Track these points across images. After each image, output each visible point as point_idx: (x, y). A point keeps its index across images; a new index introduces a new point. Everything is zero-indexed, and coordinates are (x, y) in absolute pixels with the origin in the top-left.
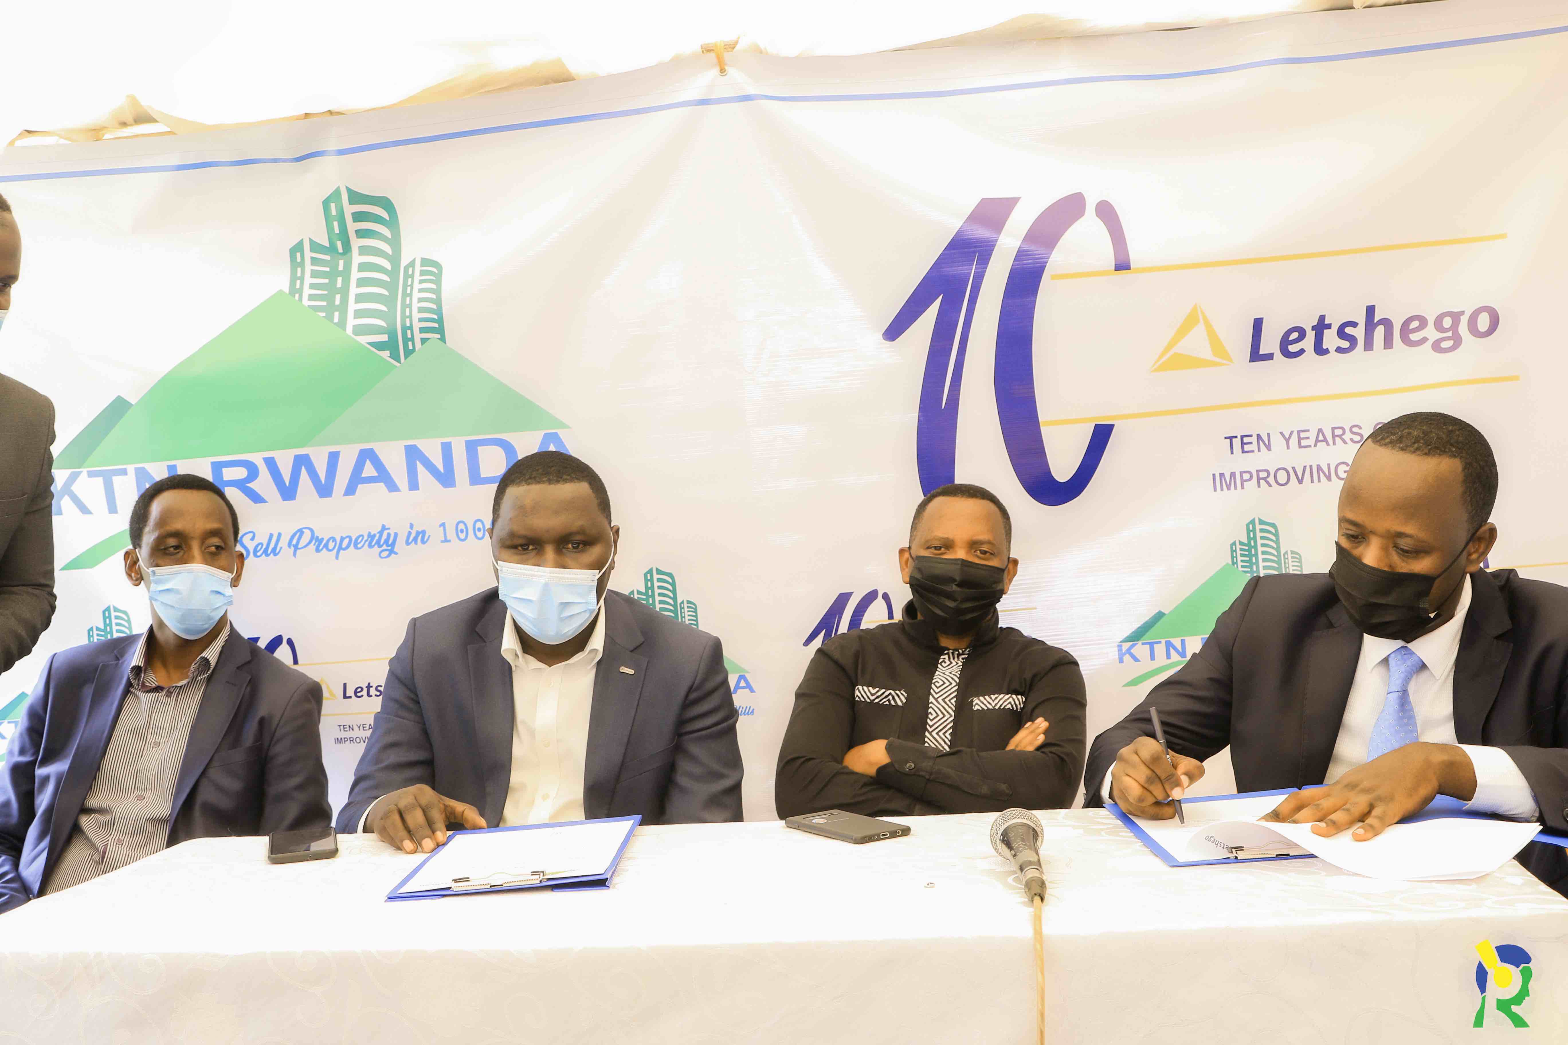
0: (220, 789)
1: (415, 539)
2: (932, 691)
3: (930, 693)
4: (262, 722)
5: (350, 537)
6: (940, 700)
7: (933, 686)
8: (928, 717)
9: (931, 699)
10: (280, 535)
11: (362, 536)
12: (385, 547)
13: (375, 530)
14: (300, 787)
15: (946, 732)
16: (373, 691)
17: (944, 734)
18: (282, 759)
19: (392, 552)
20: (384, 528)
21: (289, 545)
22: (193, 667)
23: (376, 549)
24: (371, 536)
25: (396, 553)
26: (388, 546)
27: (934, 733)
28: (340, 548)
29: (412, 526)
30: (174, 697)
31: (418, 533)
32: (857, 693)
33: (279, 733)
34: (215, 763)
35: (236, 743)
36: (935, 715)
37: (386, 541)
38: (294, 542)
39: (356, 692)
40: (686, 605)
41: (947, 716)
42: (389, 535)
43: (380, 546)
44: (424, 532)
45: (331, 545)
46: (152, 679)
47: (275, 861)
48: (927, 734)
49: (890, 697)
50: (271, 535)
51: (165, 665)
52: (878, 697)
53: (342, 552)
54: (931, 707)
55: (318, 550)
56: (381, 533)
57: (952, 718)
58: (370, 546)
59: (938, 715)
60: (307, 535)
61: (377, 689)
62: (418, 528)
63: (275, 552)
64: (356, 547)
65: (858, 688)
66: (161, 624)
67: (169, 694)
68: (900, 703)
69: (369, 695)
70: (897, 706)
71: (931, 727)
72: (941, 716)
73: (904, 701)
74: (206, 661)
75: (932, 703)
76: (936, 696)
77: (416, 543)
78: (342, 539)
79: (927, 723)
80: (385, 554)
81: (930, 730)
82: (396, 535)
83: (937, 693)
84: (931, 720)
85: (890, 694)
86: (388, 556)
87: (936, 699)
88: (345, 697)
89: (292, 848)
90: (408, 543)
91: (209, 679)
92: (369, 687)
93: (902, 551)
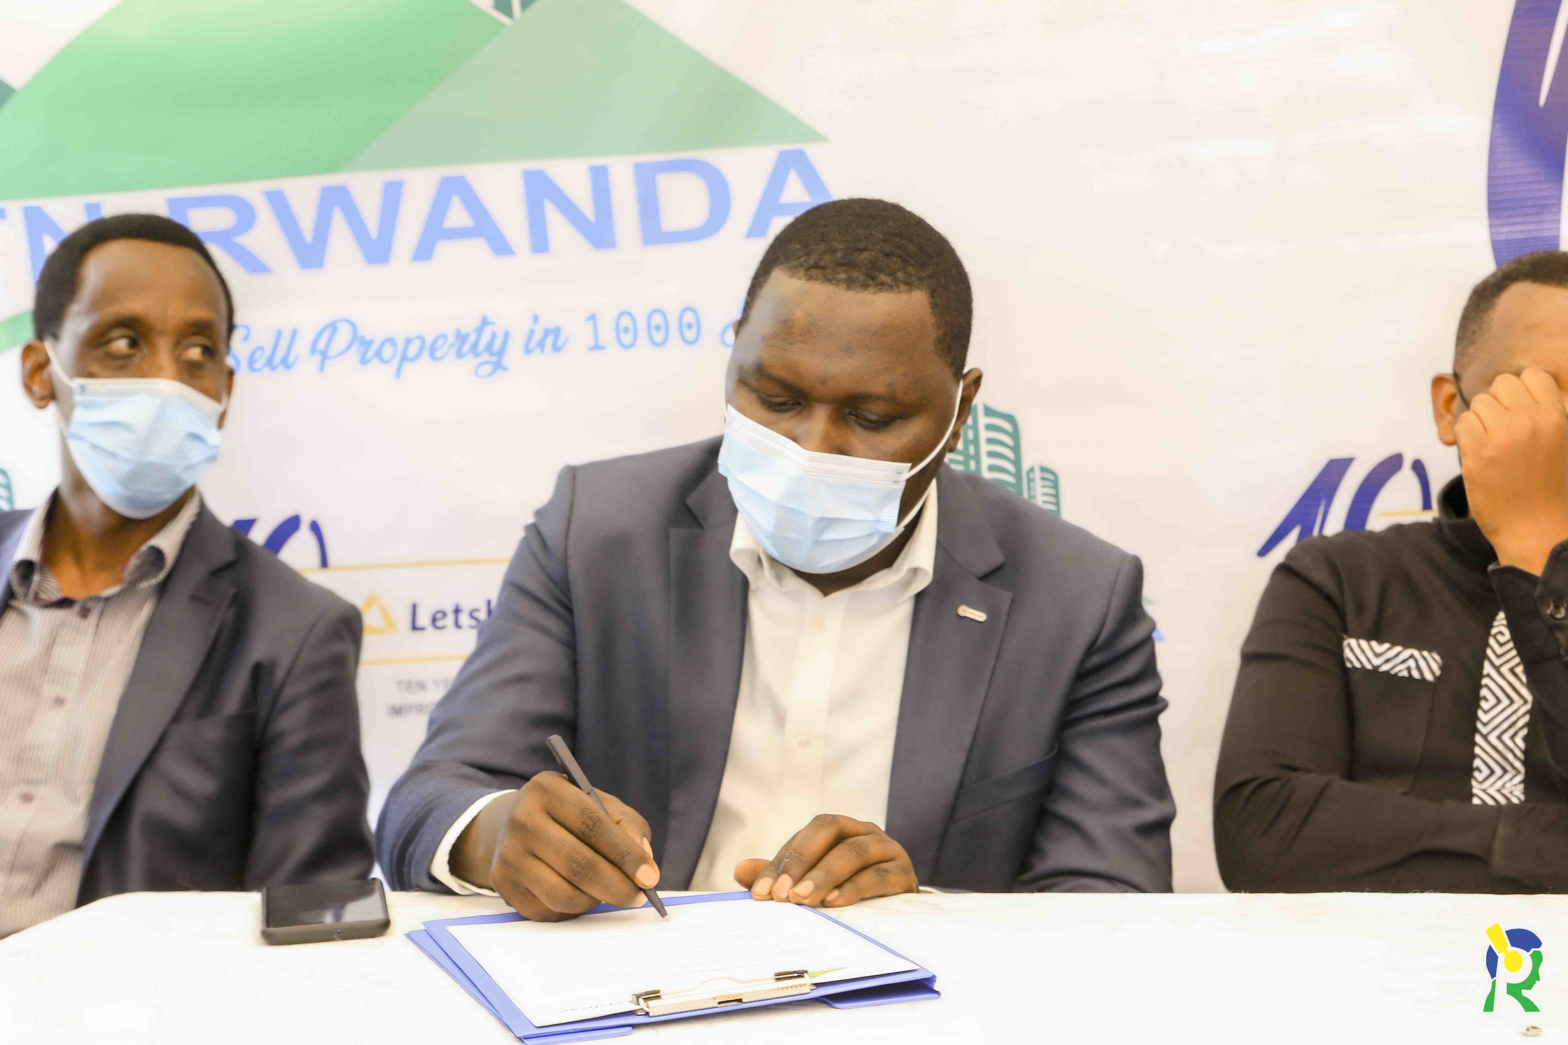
0: (179, 791)
1: (541, 345)
2: (1489, 652)
3: (1485, 657)
4: (259, 671)
5: (422, 339)
6: (1505, 670)
7: (1492, 641)
8: (1478, 706)
9: (1487, 668)
10: (295, 333)
11: (444, 336)
12: (486, 357)
13: (469, 326)
14: (322, 795)
15: (1515, 734)
16: (464, 619)
17: (1512, 738)
18: (292, 740)
19: (498, 366)
20: (485, 322)
21: (313, 350)
22: (134, 562)
23: (470, 361)
24: (462, 337)
25: (505, 369)
26: (492, 354)
27: (1493, 738)
28: (404, 358)
29: (536, 319)
30: (93, 618)
31: (547, 332)
32: (1348, 653)
33: (289, 692)
34: (171, 743)
35: (207, 709)
36: (1493, 701)
37: (489, 347)
38: (321, 345)
39: (434, 620)
40: (1037, 475)
41: (1518, 702)
42: (494, 335)
43: (477, 355)
44: (557, 331)
45: (387, 352)
46: (53, 587)
47: (270, 939)
48: (1478, 739)
49: (1411, 663)
50: (279, 334)
51: (78, 559)
52: (1387, 661)
53: (407, 366)
54: (1486, 686)
55: (364, 361)
56: (479, 331)
57: (1528, 706)
58: (460, 355)
59: (1499, 701)
60: (344, 335)
61: (472, 616)
62: (548, 320)
63: (286, 363)
64: (433, 357)
65: (1349, 645)
66: (79, 484)
67: (85, 613)
68: (1429, 677)
69: (458, 625)
70: (1423, 680)
71: (1485, 725)
72: (1505, 702)
73: (1438, 672)
74: (158, 554)
75: (1488, 675)
76: (1497, 662)
77: (542, 350)
78: (409, 341)
79: (1477, 718)
80: (488, 369)
81: (1484, 730)
82: (507, 335)
83: (1498, 656)
84: (1486, 712)
85: (1412, 656)
86: (492, 373)
87: (1497, 669)
88: (414, 628)
89: (302, 916)
90: (528, 351)
91: (163, 589)
92: (457, 611)
93: (1438, 381)
